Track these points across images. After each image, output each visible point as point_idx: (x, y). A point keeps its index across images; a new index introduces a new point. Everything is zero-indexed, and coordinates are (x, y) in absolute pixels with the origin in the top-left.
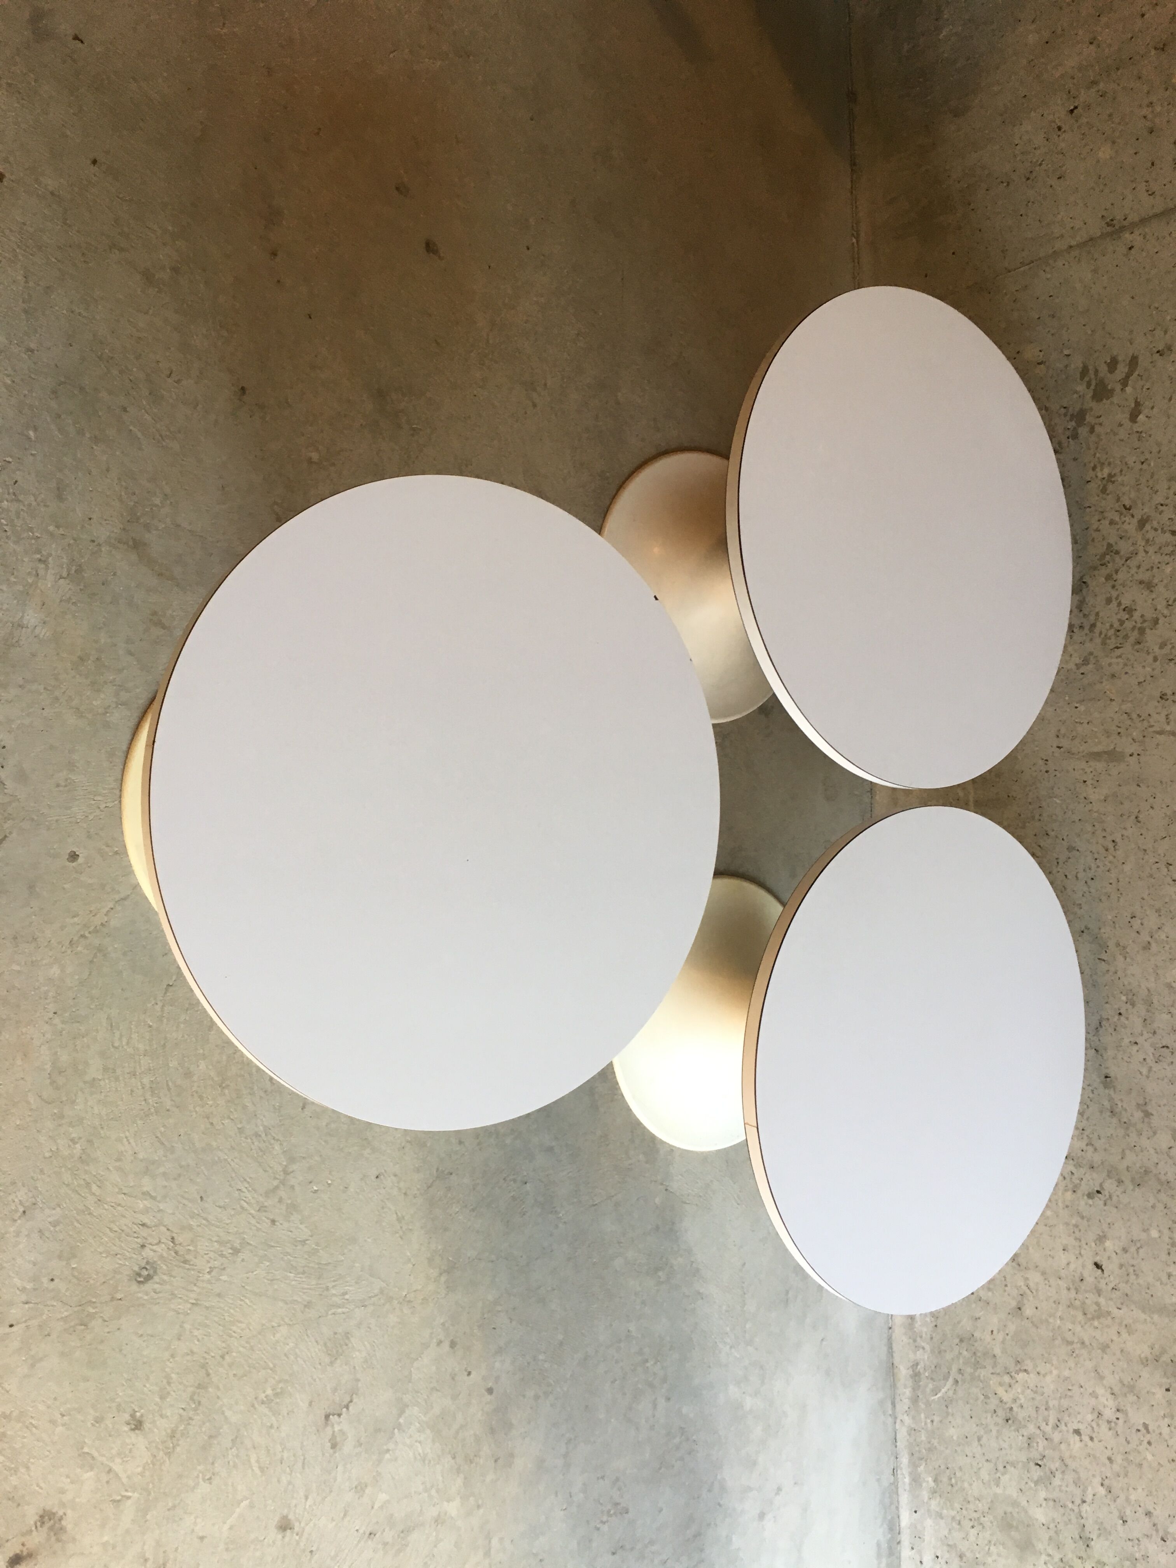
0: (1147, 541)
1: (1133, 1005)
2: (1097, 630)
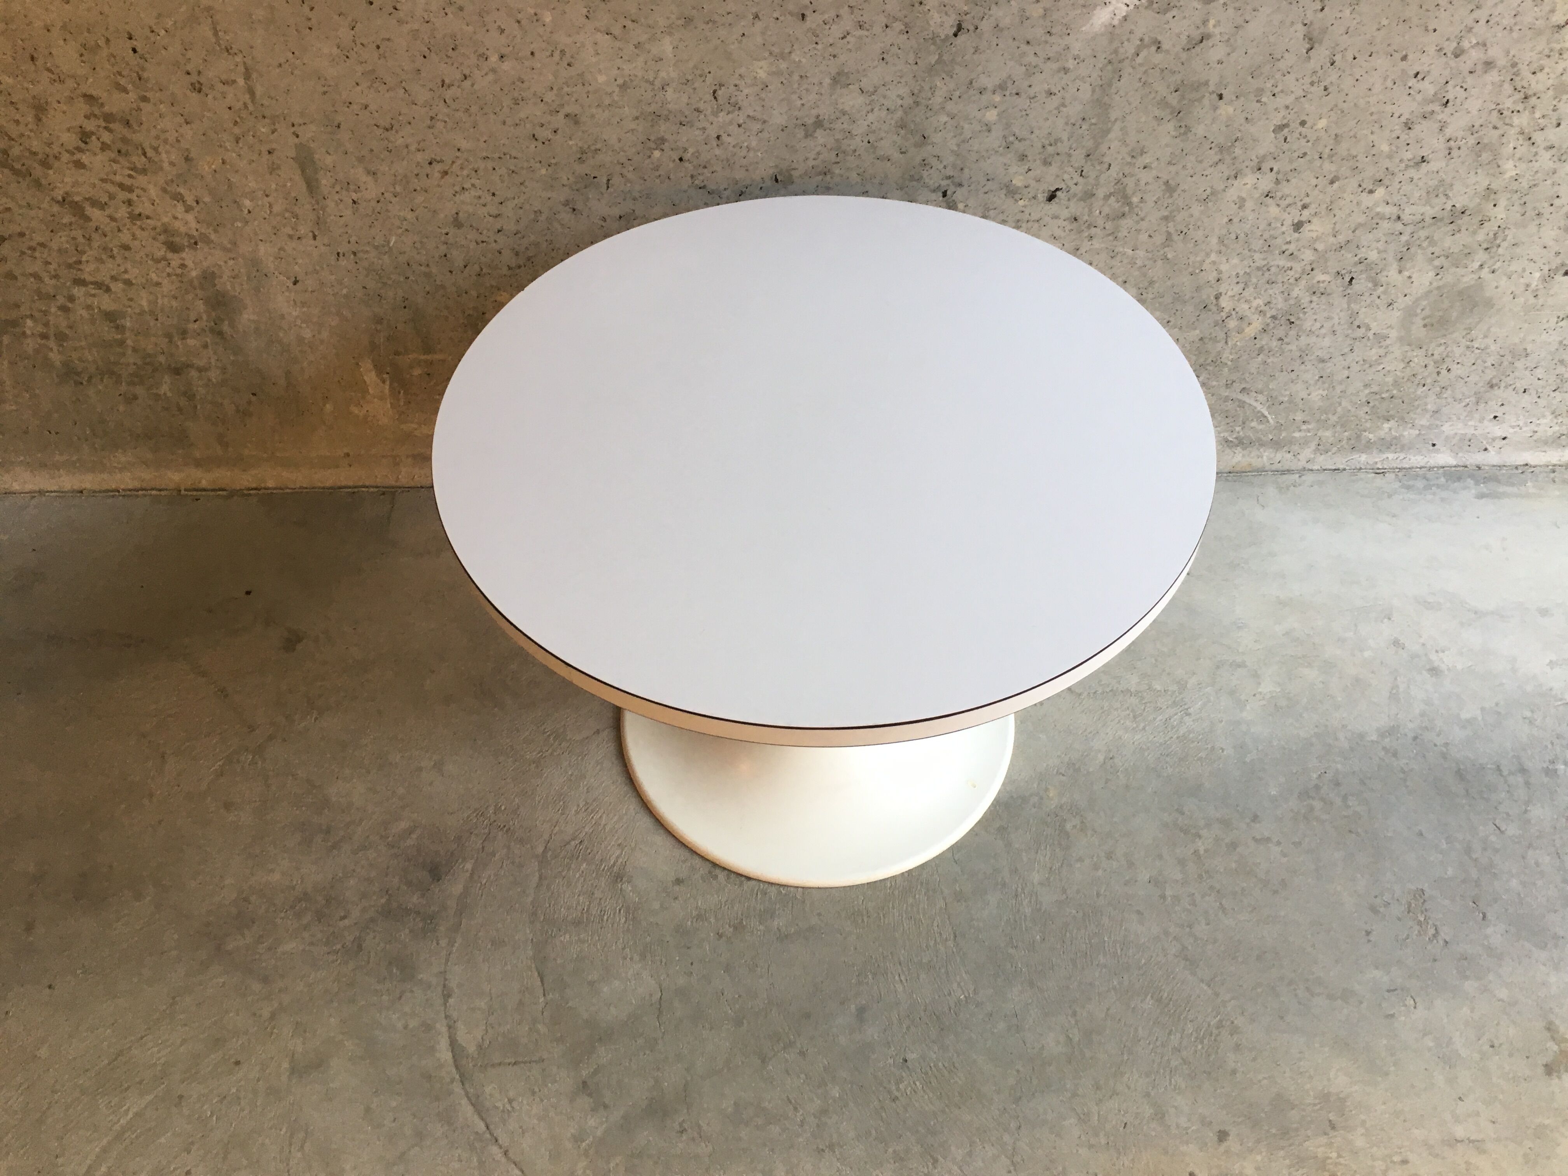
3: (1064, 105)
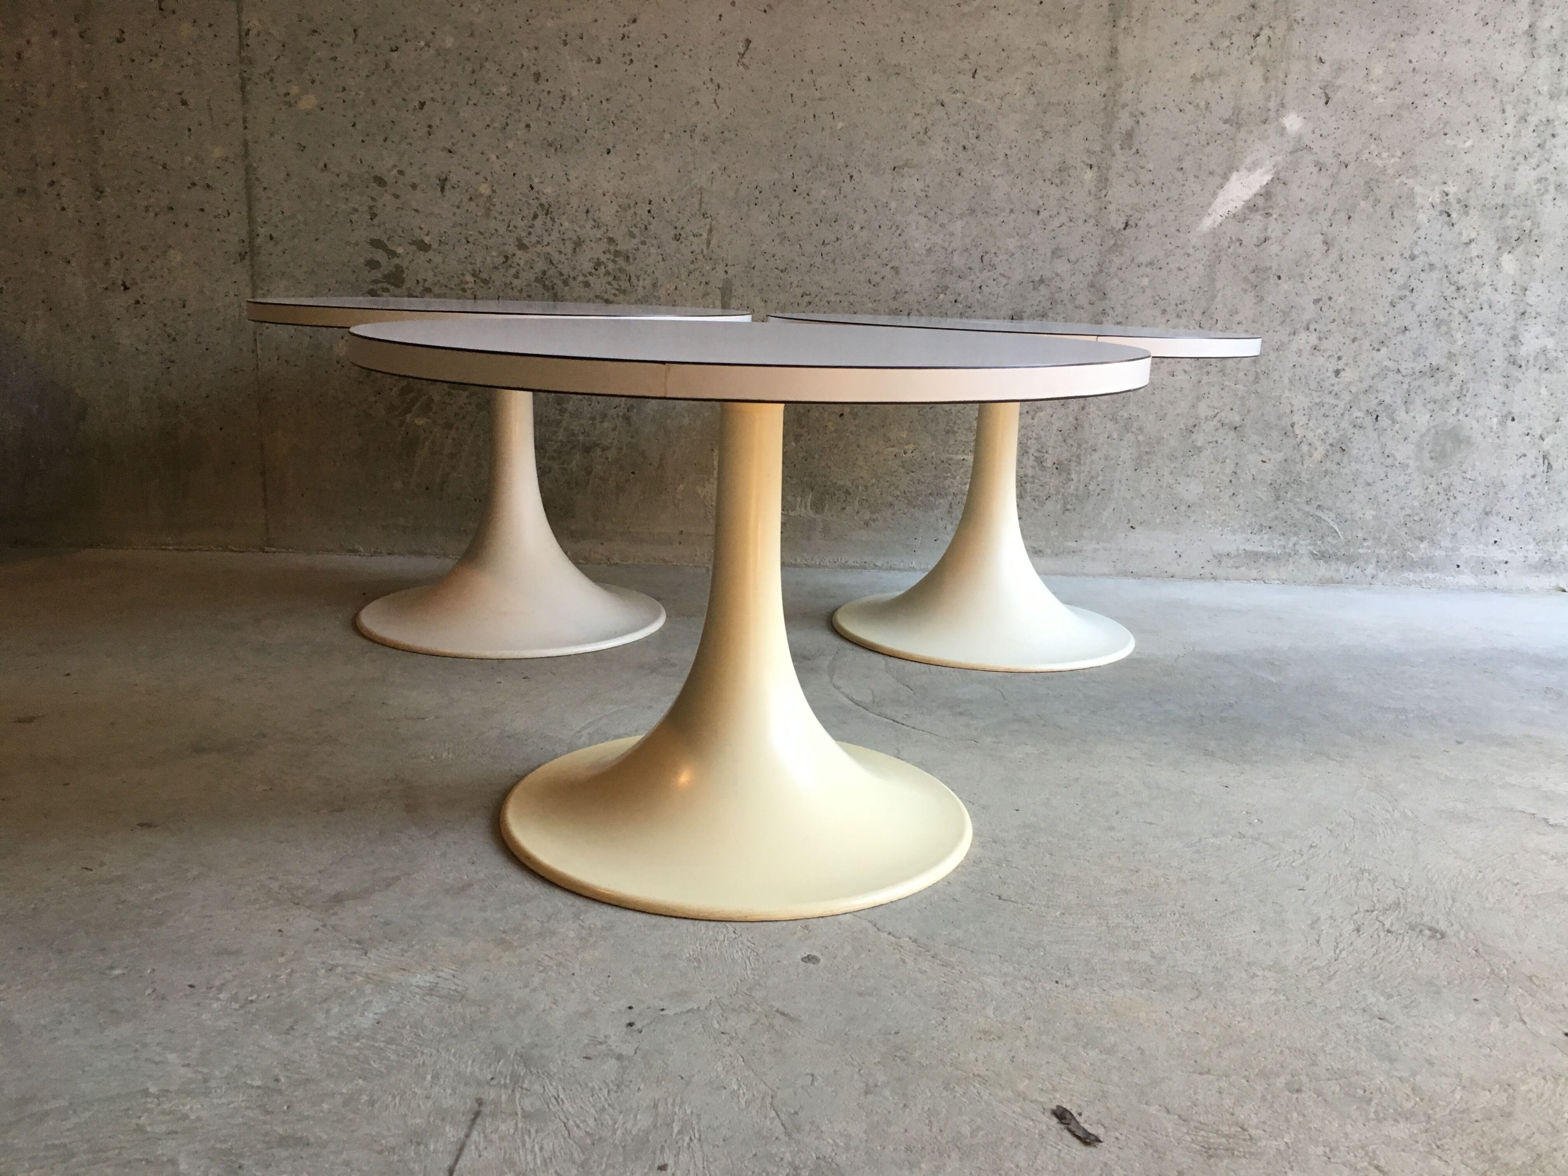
0: (538, 242)
1: (947, 287)
3: (1188, 278)
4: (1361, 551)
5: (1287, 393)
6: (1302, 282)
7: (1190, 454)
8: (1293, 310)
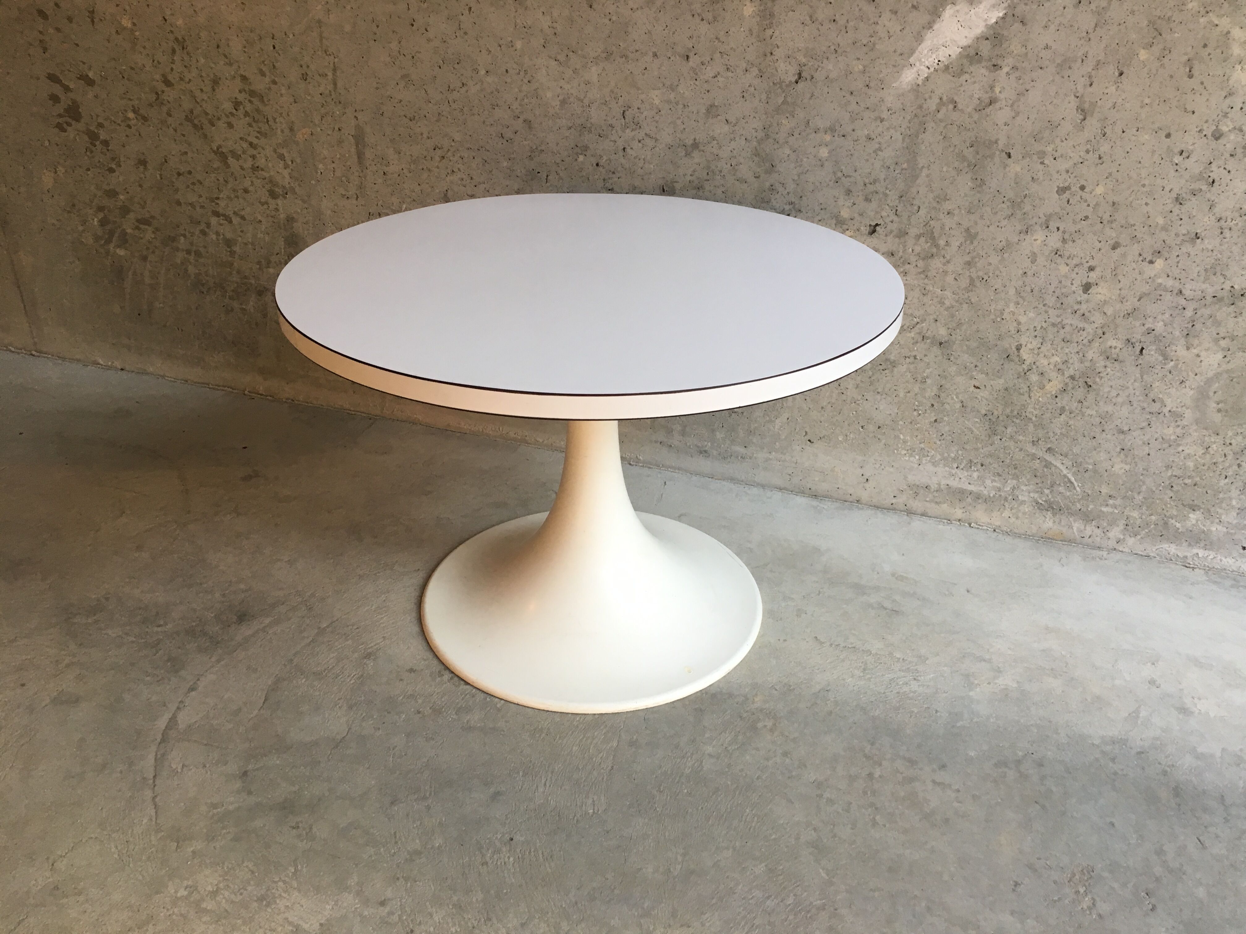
0: (181, 79)
1: (586, 148)
2: (255, 141)
3: (880, 149)
4: (1104, 509)
5: (1012, 307)
6: (1042, 163)
7: (881, 367)
8: (1026, 200)
